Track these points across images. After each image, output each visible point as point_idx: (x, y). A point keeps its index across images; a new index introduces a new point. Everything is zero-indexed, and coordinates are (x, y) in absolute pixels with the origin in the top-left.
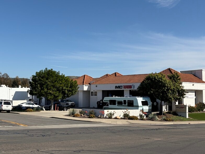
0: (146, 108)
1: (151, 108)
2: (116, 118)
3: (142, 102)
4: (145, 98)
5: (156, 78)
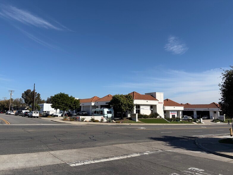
0: (110, 115)
1: (113, 115)
2: (86, 121)
3: (107, 111)
4: (110, 109)
5: (116, 97)
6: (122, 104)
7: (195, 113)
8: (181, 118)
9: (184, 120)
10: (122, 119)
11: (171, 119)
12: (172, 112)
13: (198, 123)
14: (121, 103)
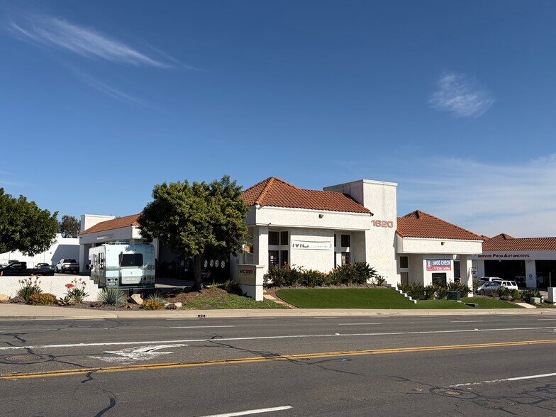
3: (121, 256)
4: (136, 247)
6: (183, 222)
7: (531, 270)
8: (470, 284)
9: (483, 292)
10: (196, 289)
11: (429, 290)
12: (435, 263)
13: (539, 306)
14: (177, 217)
